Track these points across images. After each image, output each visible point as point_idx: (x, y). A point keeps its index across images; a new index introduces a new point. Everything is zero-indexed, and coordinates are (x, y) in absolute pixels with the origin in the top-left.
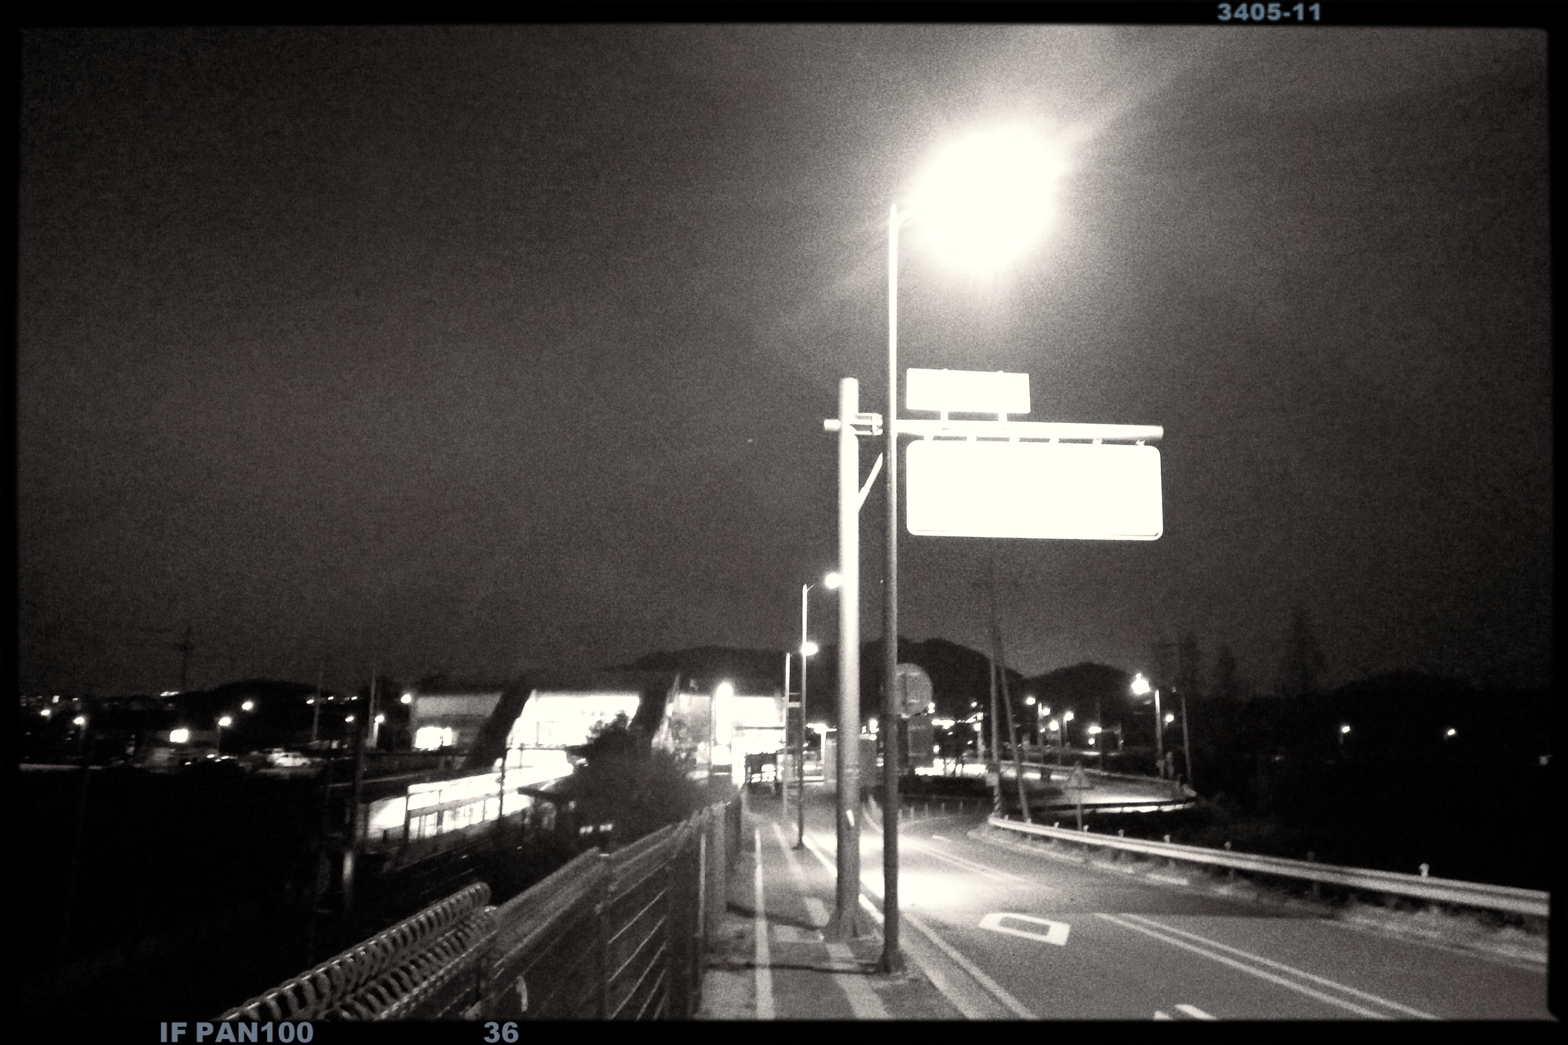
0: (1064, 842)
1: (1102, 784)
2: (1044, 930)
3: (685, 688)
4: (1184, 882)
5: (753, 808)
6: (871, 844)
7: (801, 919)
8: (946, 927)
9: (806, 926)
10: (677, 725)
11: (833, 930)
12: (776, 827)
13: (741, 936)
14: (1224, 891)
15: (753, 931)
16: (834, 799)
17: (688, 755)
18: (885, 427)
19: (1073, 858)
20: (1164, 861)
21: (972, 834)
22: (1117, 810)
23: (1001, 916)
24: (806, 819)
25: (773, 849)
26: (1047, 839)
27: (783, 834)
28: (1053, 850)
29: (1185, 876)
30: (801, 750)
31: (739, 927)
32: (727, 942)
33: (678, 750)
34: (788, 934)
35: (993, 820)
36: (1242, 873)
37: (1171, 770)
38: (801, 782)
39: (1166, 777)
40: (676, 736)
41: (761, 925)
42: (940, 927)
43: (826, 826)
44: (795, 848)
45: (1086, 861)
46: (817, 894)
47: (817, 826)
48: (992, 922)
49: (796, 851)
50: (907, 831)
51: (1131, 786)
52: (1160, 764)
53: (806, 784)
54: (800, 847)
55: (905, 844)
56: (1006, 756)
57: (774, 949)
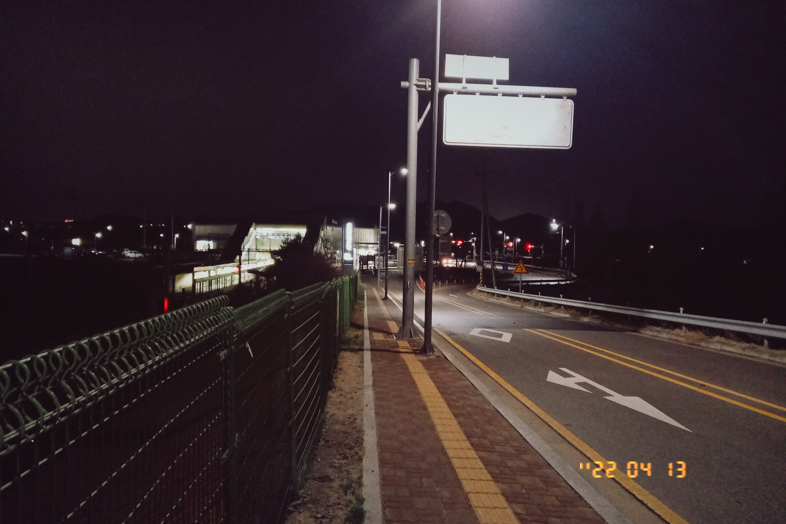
0: (511, 297)
1: (532, 272)
2: (500, 336)
3: (330, 224)
4: (567, 316)
5: (363, 280)
6: (419, 298)
7: (385, 330)
8: (454, 334)
9: (388, 333)
10: (326, 241)
11: (401, 335)
12: (374, 289)
13: (357, 337)
14: (586, 320)
15: (363, 335)
16: (402, 278)
17: (331, 256)
18: (433, 86)
19: (517, 305)
20: (559, 306)
21: (468, 294)
22: (539, 283)
23: (480, 329)
24: (388, 286)
25: (372, 300)
26: (504, 296)
27: (378, 293)
28: (507, 301)
29: (567, 313)
30: (386, 254)
31: (356, 333)
32: (350, 339)
33: (326, 253)
34: (379, 337)
35: (479, 288)
36: (595, 312)
37: (566, 265)
38: (387, 269)
39: (563, 268)
40: (325, 247)
41: (367, 333)
42: (450, 334)
43: (398, 289)
44: (383, 299)
45: (522, 307)
46: (393, 319)
47: (395, 289)
48: (475, 332)
49: (384, 300)
50: (436, 293)
51: (546, 273)
52: (561, 262)
53: (388, 270)
54: (386, 298)
55: (436, 298)
56: (487, 258)
57: (372, 342)
